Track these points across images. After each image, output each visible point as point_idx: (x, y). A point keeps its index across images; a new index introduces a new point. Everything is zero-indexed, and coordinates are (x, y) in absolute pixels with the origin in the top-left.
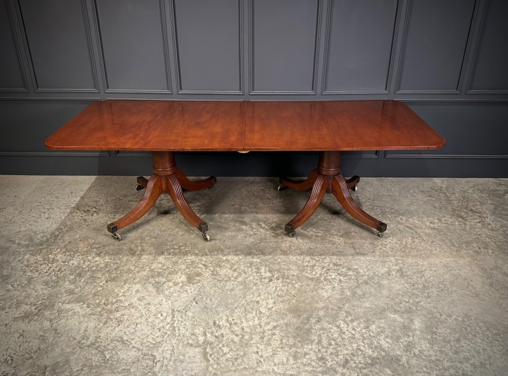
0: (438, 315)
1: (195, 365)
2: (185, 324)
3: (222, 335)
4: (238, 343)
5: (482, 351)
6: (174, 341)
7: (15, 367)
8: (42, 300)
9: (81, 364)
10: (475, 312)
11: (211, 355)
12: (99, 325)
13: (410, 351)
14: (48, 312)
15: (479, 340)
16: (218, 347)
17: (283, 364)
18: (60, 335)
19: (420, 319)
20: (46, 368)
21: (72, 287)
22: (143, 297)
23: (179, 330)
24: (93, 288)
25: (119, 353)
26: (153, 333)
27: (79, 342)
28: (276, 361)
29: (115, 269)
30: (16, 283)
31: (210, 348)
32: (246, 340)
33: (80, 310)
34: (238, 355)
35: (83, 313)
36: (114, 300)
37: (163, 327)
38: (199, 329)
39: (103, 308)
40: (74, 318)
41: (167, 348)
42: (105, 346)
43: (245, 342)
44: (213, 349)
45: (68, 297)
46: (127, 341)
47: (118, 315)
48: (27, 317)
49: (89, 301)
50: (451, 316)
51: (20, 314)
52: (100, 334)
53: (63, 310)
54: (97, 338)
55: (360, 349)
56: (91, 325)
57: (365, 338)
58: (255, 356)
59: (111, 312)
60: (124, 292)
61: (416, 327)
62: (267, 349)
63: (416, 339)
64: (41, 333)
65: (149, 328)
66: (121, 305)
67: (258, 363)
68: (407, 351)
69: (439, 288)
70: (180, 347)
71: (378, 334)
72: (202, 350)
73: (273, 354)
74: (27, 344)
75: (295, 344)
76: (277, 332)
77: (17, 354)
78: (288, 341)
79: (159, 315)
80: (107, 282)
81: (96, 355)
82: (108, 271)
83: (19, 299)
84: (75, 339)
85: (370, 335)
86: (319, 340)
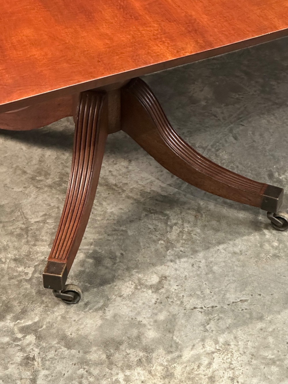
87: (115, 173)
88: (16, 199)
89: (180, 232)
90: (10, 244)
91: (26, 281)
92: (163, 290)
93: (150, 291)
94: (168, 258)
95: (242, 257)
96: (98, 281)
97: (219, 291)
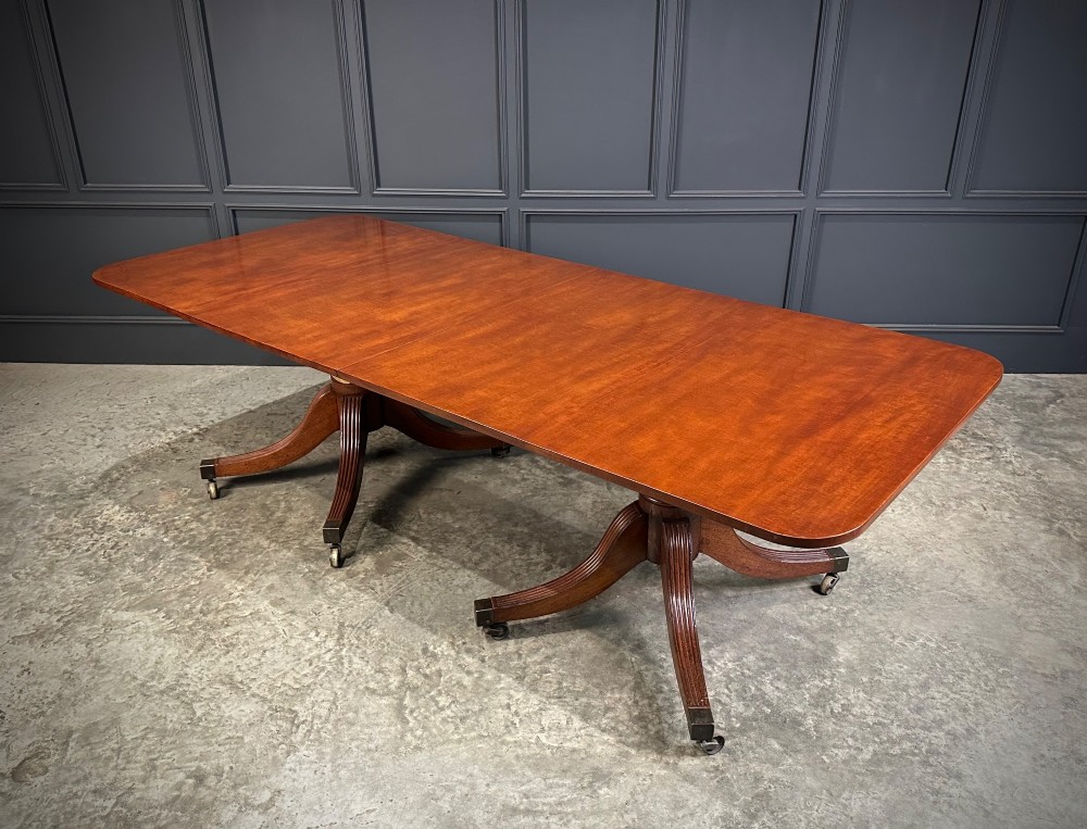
0: (888, 637)
1: (377, 730)
2: (365, 652)
3: (439, 673)
4: (470, 688)
5: (972, 707)
6: (338, 685)
7: (7, 732)
8: (74, 602)
9: (143, 727)
10: (965, 631)
11: (412, 712)
12: (187, 652)
13: (824, 706)
14: (85, 628)
15: (968, 687)
16: (427, 696)
17: (559, 729)
18: (106, 670)
19: (850, 644)
20: (70, 733)
21: (138, 578)
22: (282, 599)
23: (350, 662)
24: (180, 582)
25: (223, 706)
26: (297, 669)
27: (142, 685)
28: (545, 722)
29: (229, 545)
30: (23, 571)
31: (411, 697)
32: (488, 681)
33: (149, 624)
34: (468, 711)
35: (157, 628)
36: (222, 605)
37: (319, 657)
38: (392, 661)
39: (198, 619)
40: (136, 638)
41: (322, 697)
42: (195, 693)
43: (485, 686)
44: (417, 700)
45: (127, 598)
46: (241, 682)
47: (227, 634)
48: (41, 636)
49: (170, 606)
50: (915, 639)
51: (27, 629)
52: (187, 670)
53: (116, 622)
54: (181, 676)
55: (720, 701)
56: (170, 652)
57: (731, 680)
58: (502, 713)
59: (213, 627)
60: (243, 590)
61: (841, 660)
62: (528, 700)
63: (838, 683)
64: (67, 667)
65: (289, 658)
66: (236, 613)
67: (507, 727)
68: (816, 707)
69: (894, 584)
70: (350, 696)
71: (760, 672)
72: (395, 702)
73: (541, 709)
74: (36, 687)
75: (587, 689)
76: (552, 667)
77: (13, 706)
78: (574, 683)
79: (312, 634)
80: (209, 570)
81: (175, 708)
82: (214, 549)
83: (27, 602)
84: (135, 678)
85: (743, 674)
86: (636, 683)
87: (243, 668)
88: (115, 712)
89: (308, 731)
90: (94, 771)
91: (102, 818)
92: (274, 810)
93: (257, 812)
94: (287, 766)
95: (377, 755)
96: (194, 807)
97: (343, 803)
